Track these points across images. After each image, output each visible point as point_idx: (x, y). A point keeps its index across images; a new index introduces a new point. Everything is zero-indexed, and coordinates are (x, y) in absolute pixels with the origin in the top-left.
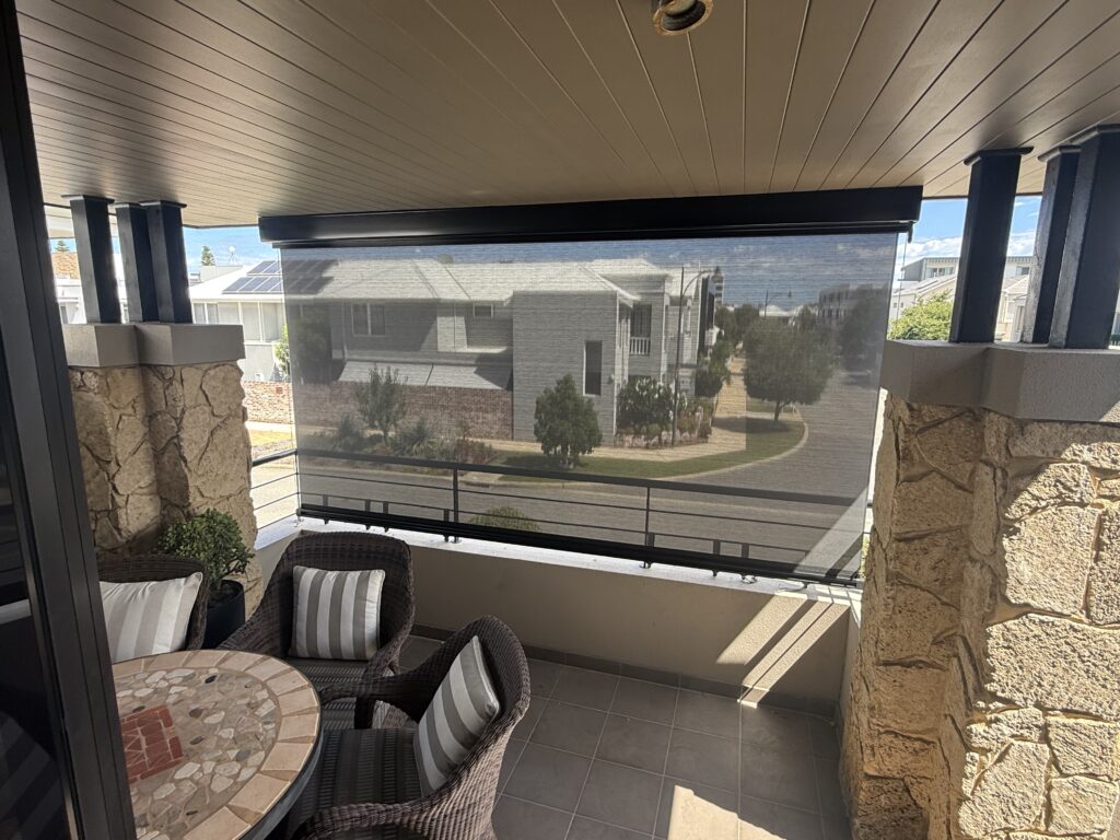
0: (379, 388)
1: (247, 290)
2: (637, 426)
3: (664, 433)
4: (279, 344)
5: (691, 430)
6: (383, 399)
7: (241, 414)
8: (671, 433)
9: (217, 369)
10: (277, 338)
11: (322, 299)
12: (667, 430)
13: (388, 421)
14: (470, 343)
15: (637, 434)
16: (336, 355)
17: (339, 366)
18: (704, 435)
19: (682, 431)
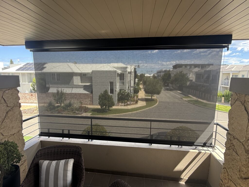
0: (59, 94)
1: (23, 70)
2: (122, 101)
3: (128, 102)
4: (31, 83)
5: (134, 101)
6: (60, 96)
7: (19, 105)
8: (130, 102)
9: (9, 90)
10: (31, 82)
11: (43, 72)
12: (129, 101)
13: (61, 102)
14: (81, 83)
15: (122, 103)
16: (47, 86)
17: (48, 89)
18: (137, 102)
19: (132, 102)
